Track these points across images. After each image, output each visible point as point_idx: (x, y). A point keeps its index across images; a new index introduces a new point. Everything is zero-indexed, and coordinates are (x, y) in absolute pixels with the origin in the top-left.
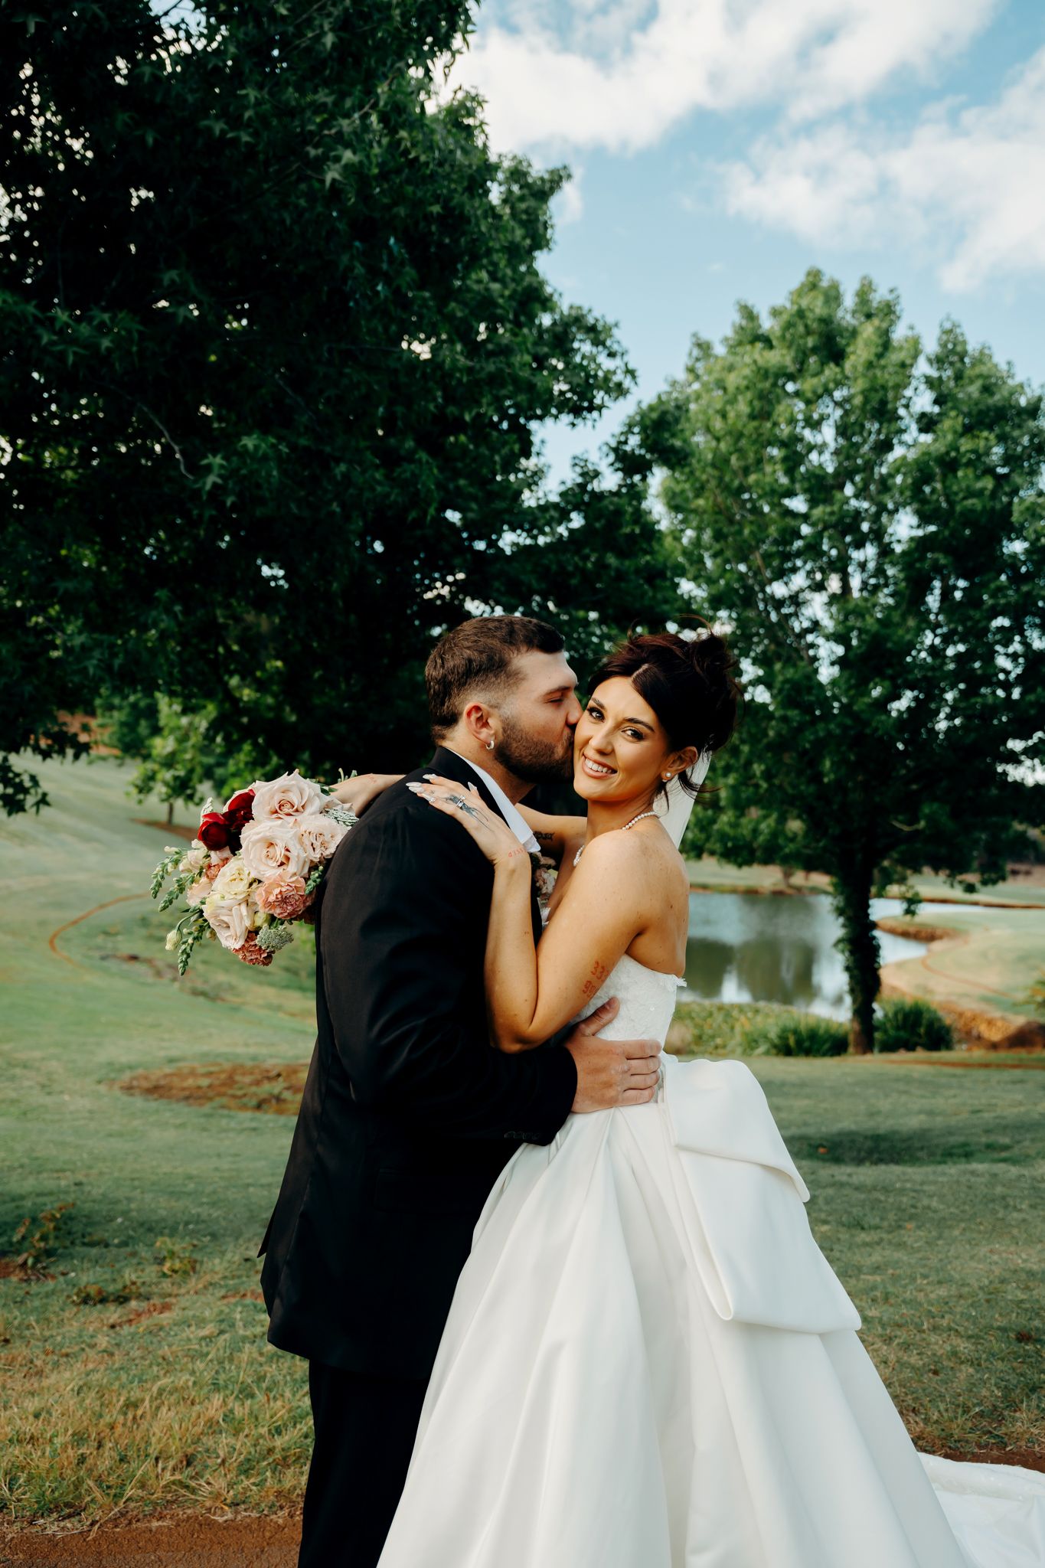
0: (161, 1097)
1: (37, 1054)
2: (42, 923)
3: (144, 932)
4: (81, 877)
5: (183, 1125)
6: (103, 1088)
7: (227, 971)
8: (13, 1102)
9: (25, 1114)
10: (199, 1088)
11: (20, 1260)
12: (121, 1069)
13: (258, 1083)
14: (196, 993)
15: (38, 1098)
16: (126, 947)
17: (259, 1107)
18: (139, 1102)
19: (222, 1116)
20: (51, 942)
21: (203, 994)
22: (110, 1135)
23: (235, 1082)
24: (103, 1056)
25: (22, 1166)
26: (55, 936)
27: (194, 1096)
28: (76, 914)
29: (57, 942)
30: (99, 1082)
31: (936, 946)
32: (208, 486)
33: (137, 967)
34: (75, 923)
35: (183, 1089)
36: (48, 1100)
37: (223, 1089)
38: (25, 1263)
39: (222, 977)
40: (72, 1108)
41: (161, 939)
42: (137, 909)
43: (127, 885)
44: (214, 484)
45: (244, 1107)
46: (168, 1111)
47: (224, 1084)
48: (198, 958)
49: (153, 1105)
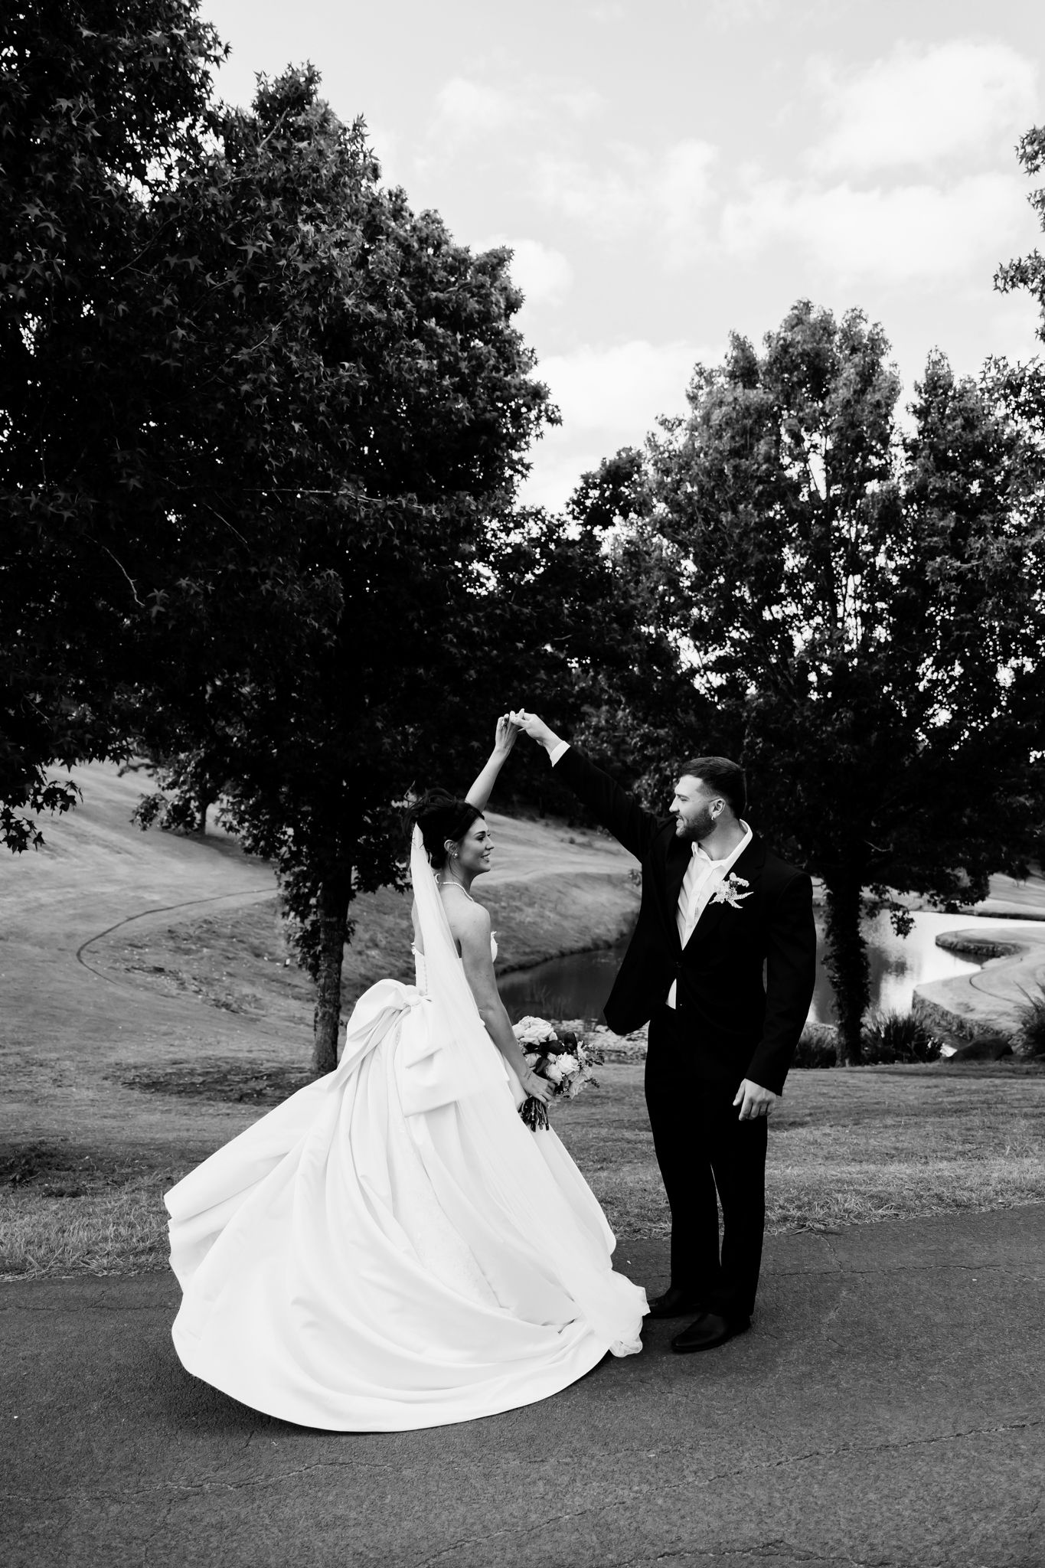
0: (158, 1090)
1: (54, 1055)
2: (70, 936)
3: (171, 944)
4: (110, 889)
5: (169, 1111)
6: (107, 1083)
7: (253, 983)
8: (27, 1092)
9: (36, 1101)
10: (193, 1084)
11: (11, 1177)
12: (127, 1069)
13: (246, 1081)
14: (218, 1004)
15: (49, 1089)
16: (152, 959)
17: (240, 1100)
18: (136, 1094)
19: (204, 1105)
20: (78, 954)
21: (227, 1006)
22: (105, 1117)
23: (227, 1080)
24: (113, 1058)
25: (26, 1133)
26: (82, 948)
27: (188, 1091)
28: (105, 926)
29: (83, 952)
30: (106, 1079)
32: (154, 614)
33: (163, 980)
34: (103, 935)
35: (178, 1085)
36: (58, 1091)
37: (213, 1086)
38: (14, 1179)
39: (247, 990)
40: (77, 1097)
41: (188, 952)
42: (166, 920)
43: (156, 897)
44: (159, 612)
45: (228, 1100)
46: (158, 1101)
47: (216, 1082)
48: (225, 970)
49: (148, 1096)
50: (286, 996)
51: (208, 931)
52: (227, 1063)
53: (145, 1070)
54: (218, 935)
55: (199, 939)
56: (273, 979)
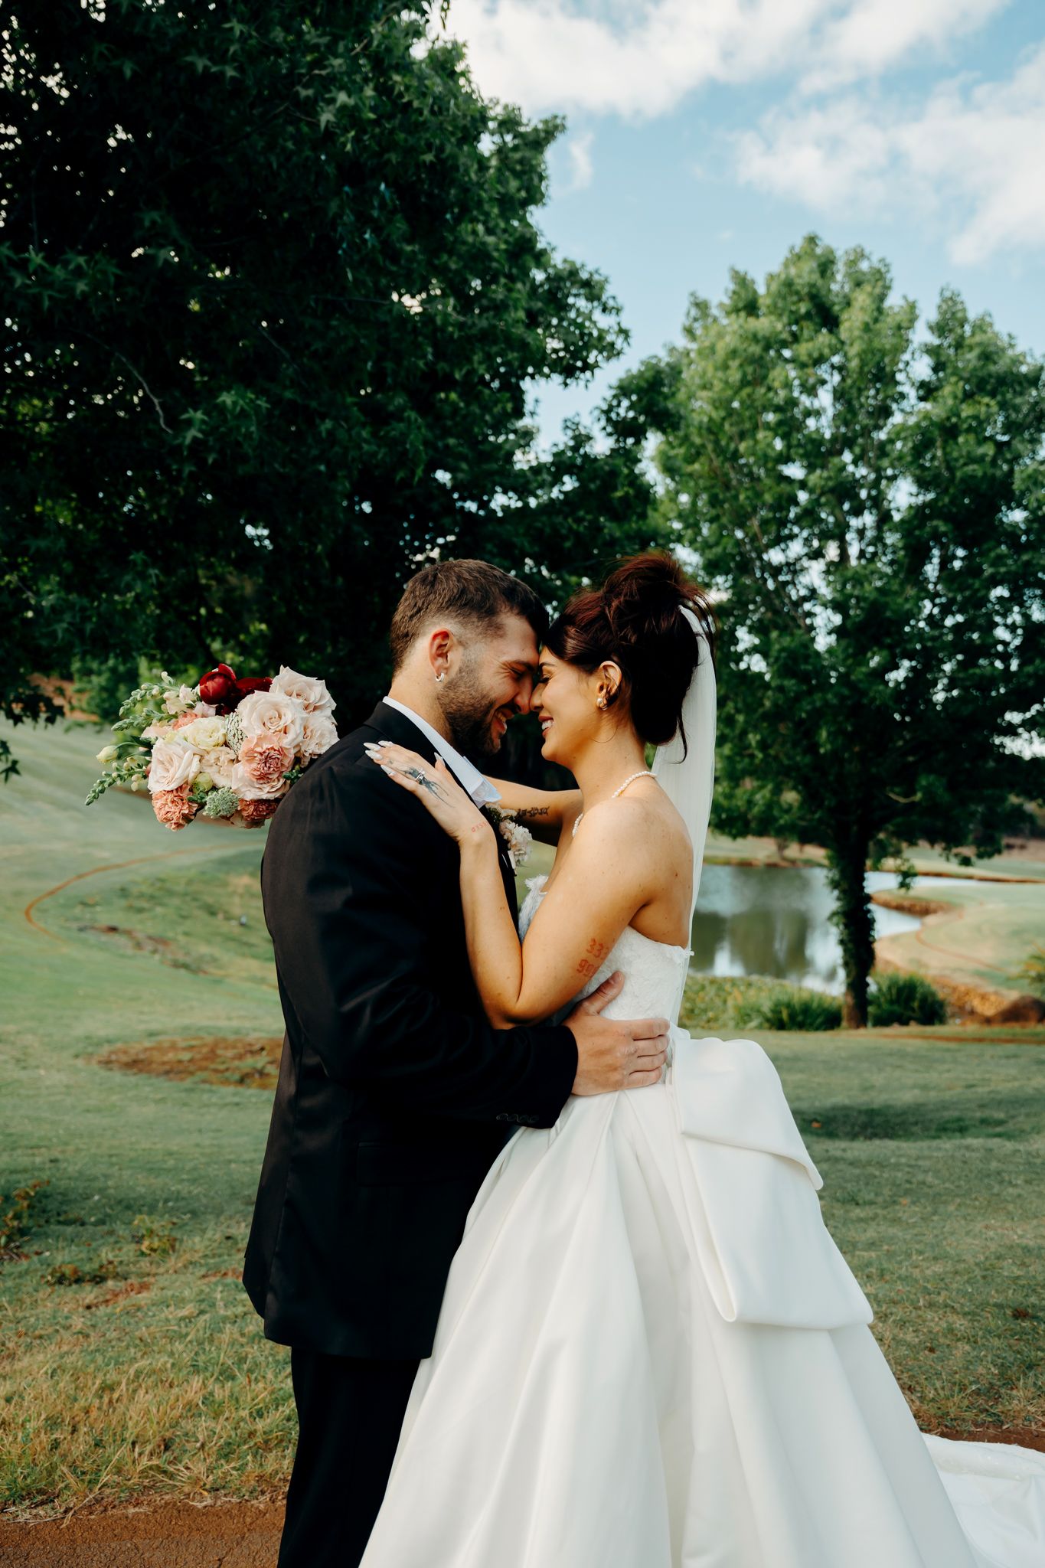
0: (141, 1071)
1: (11, 1028)
2: (18, 894)
3: (123, 903)
4: (58, 846)
5: (163, 1100)
6: (80, 1063)
7: (208, 942)
10: (180, 1062)
12: (99, 1044)
13: (240, 1057)
14: (177, 965)
15: (12, 1073)
16: (105, 918)
17: (241, 1081)
18: (117, 1077)
19: (203, 1091)
20: (27, 913)
21: (185, 966)
22: (88, 1111)
23: (217, 1056)
24: (80, 1030)
26: (30, 907)
27: (175, 1071)
28: (53, 884)
29: (33, 912)
30: (77, 1056)
31: (930, 920)
32: (188, 441)
33: (115, 938)
34: (52, 893)
35: (164, 1063)
36: (23, 1075)
37: (205, 1064)
39: (204, 949)
40: (48, 1083)
41: (141, 910)
42: (117, 879)
43: (106, 854)
44: (195, 439)
45: (226, 1082)
46: (148, 1086)
47: (205, 1059)
48: (180, 929)
49: (133, 1079)
50: (244, 955)
51: (160, 889)
52: (210, 1034)
53: (119, 1045)
54: (171, 893)
55: (152, 897)
56: (229, 938)
